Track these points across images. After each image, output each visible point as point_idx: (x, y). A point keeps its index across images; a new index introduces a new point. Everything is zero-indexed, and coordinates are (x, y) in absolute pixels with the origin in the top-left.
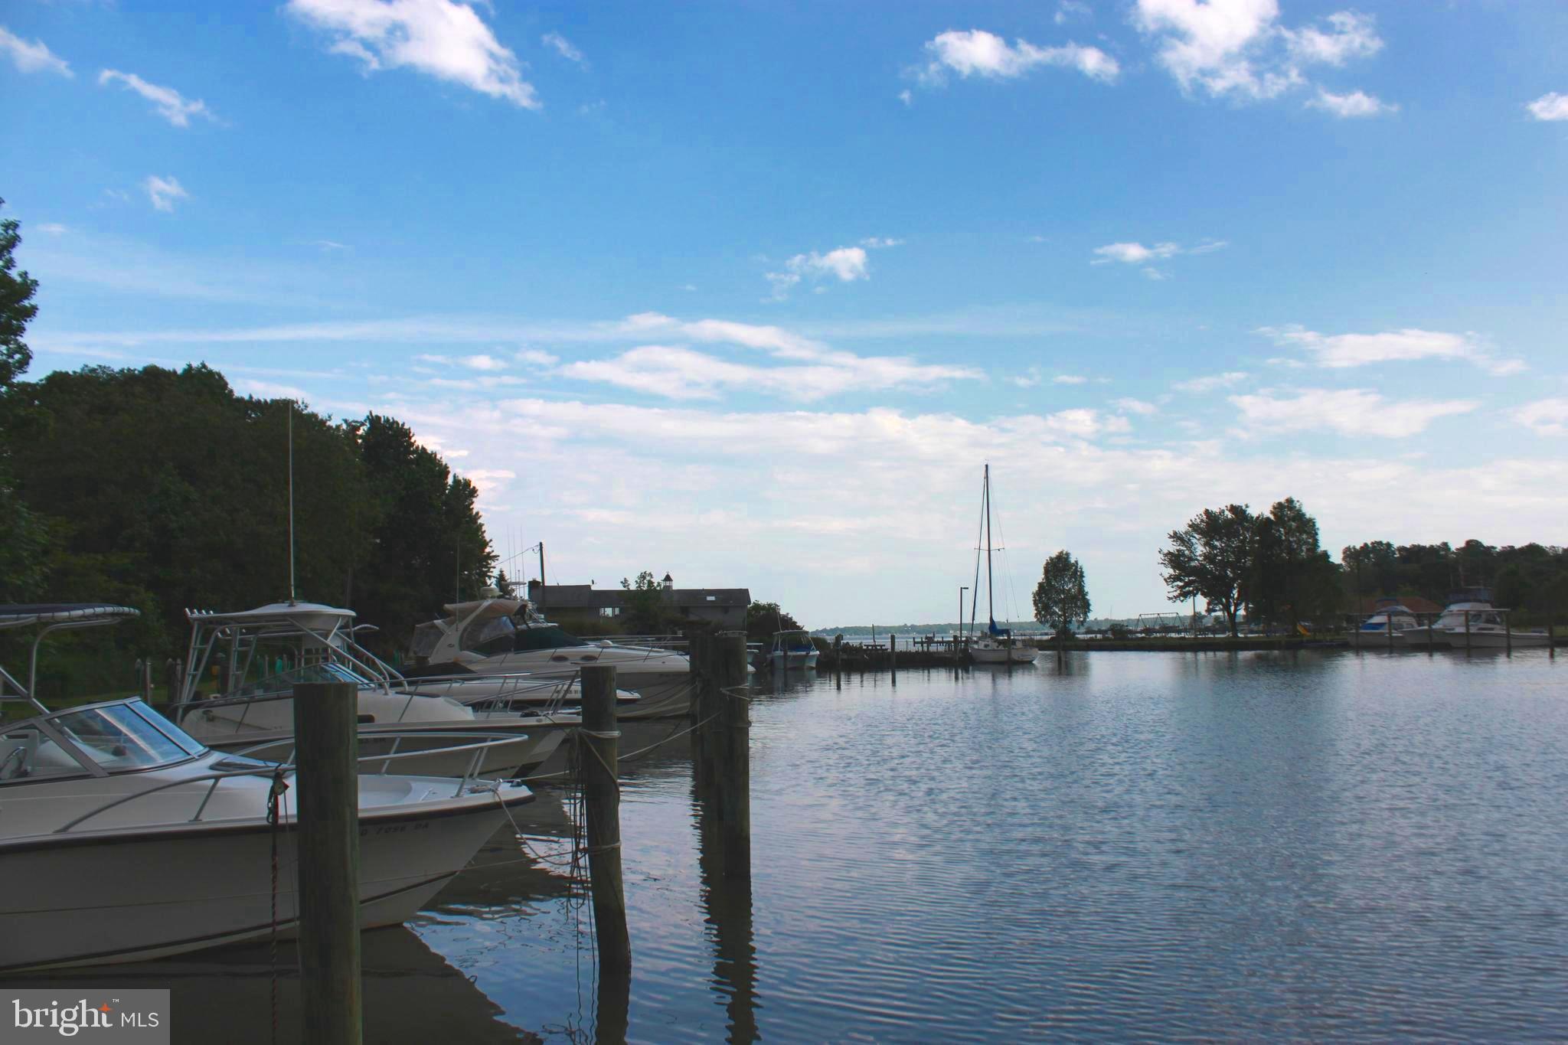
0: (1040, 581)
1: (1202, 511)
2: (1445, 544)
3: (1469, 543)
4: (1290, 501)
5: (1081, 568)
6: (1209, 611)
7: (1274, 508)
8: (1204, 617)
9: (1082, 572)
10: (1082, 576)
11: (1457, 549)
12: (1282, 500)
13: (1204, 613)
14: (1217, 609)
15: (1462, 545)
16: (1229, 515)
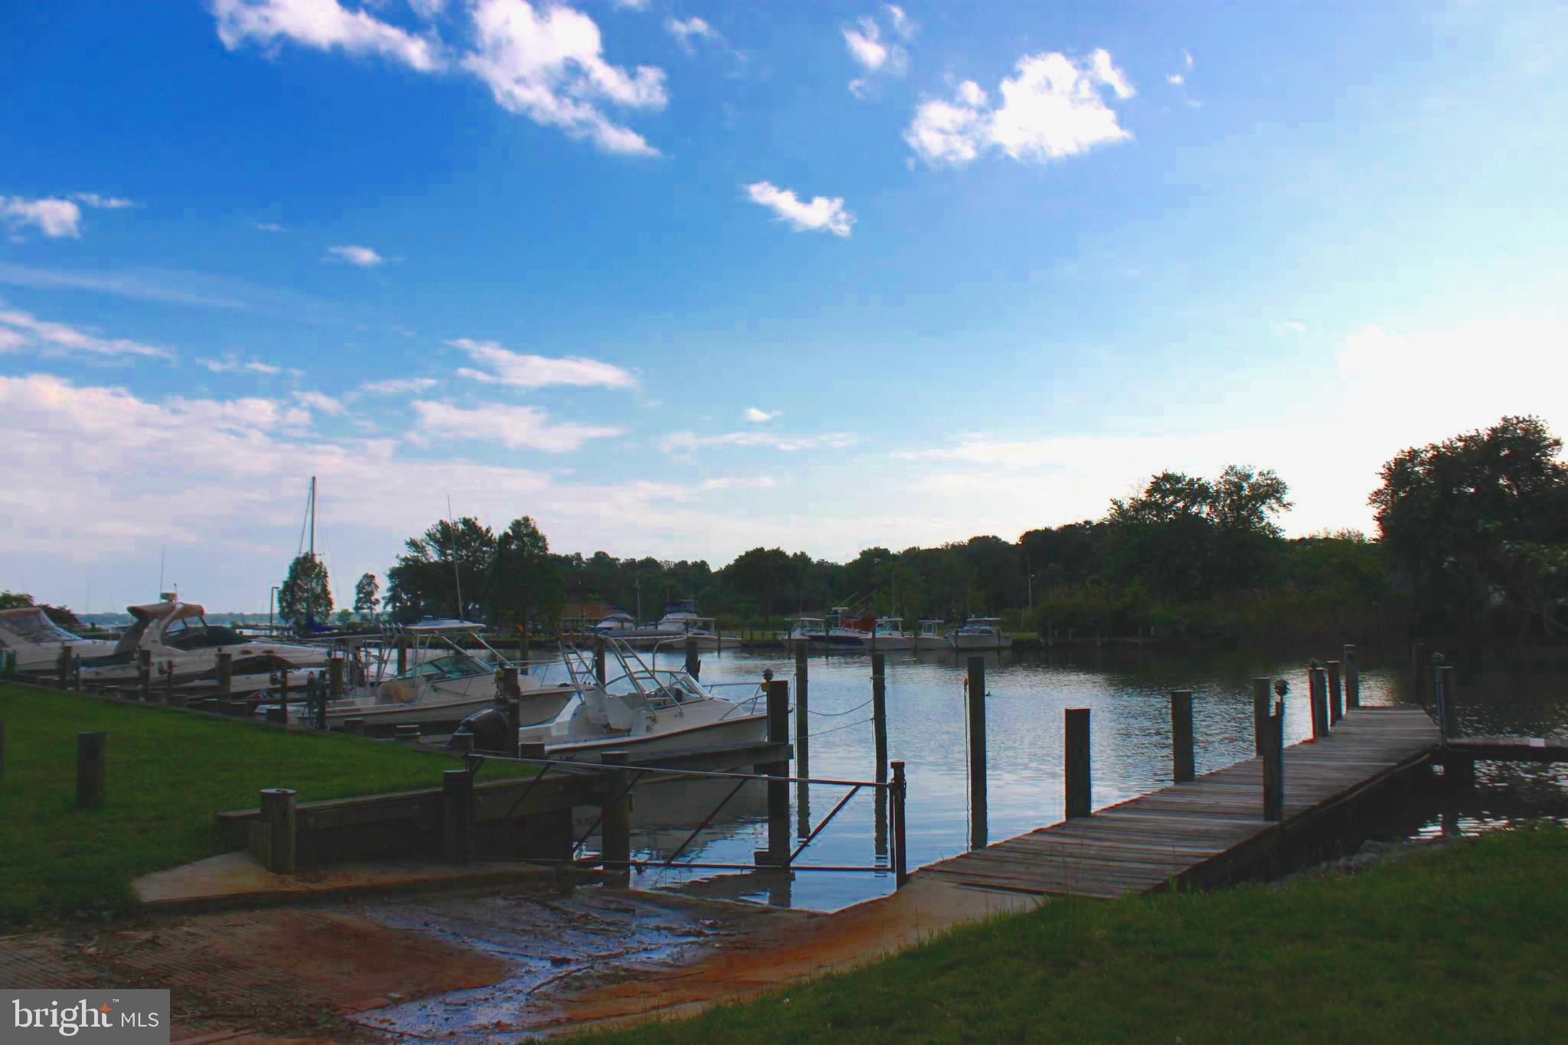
0: (286, 579)
1: (437, 522)
2: (578, 555)
3: (597, 554)
4: (526, 519)
5: (325, 569)
6: (357, 608)
7: (513, 525)
8: (351, 614)
9: (326, 573)
10: (326, 576)
11: (587, 559)
12: (519, 518)
13: (351, 610)
14: (365, 607)
15: (592, 556)
16: (461, 526)
